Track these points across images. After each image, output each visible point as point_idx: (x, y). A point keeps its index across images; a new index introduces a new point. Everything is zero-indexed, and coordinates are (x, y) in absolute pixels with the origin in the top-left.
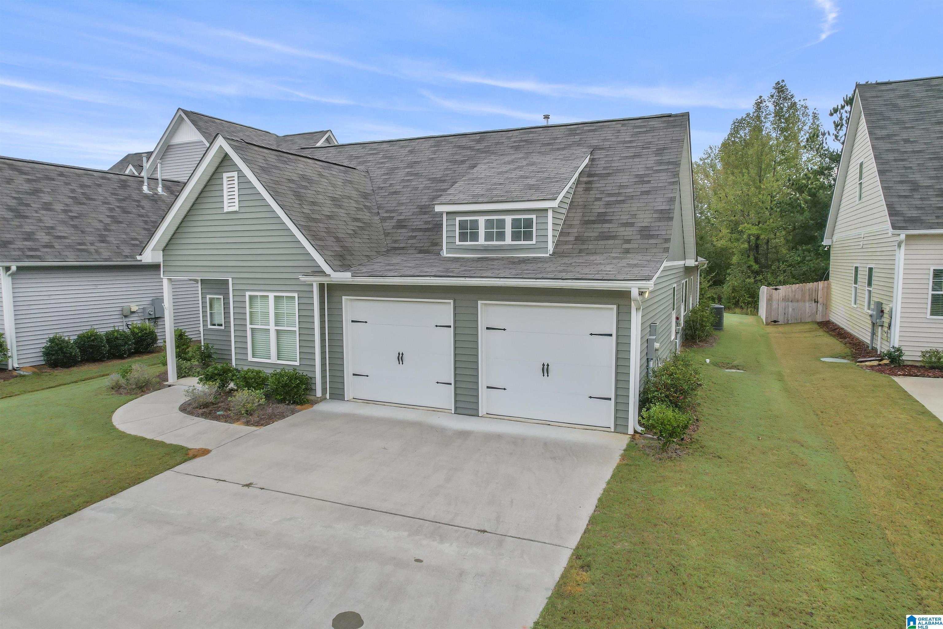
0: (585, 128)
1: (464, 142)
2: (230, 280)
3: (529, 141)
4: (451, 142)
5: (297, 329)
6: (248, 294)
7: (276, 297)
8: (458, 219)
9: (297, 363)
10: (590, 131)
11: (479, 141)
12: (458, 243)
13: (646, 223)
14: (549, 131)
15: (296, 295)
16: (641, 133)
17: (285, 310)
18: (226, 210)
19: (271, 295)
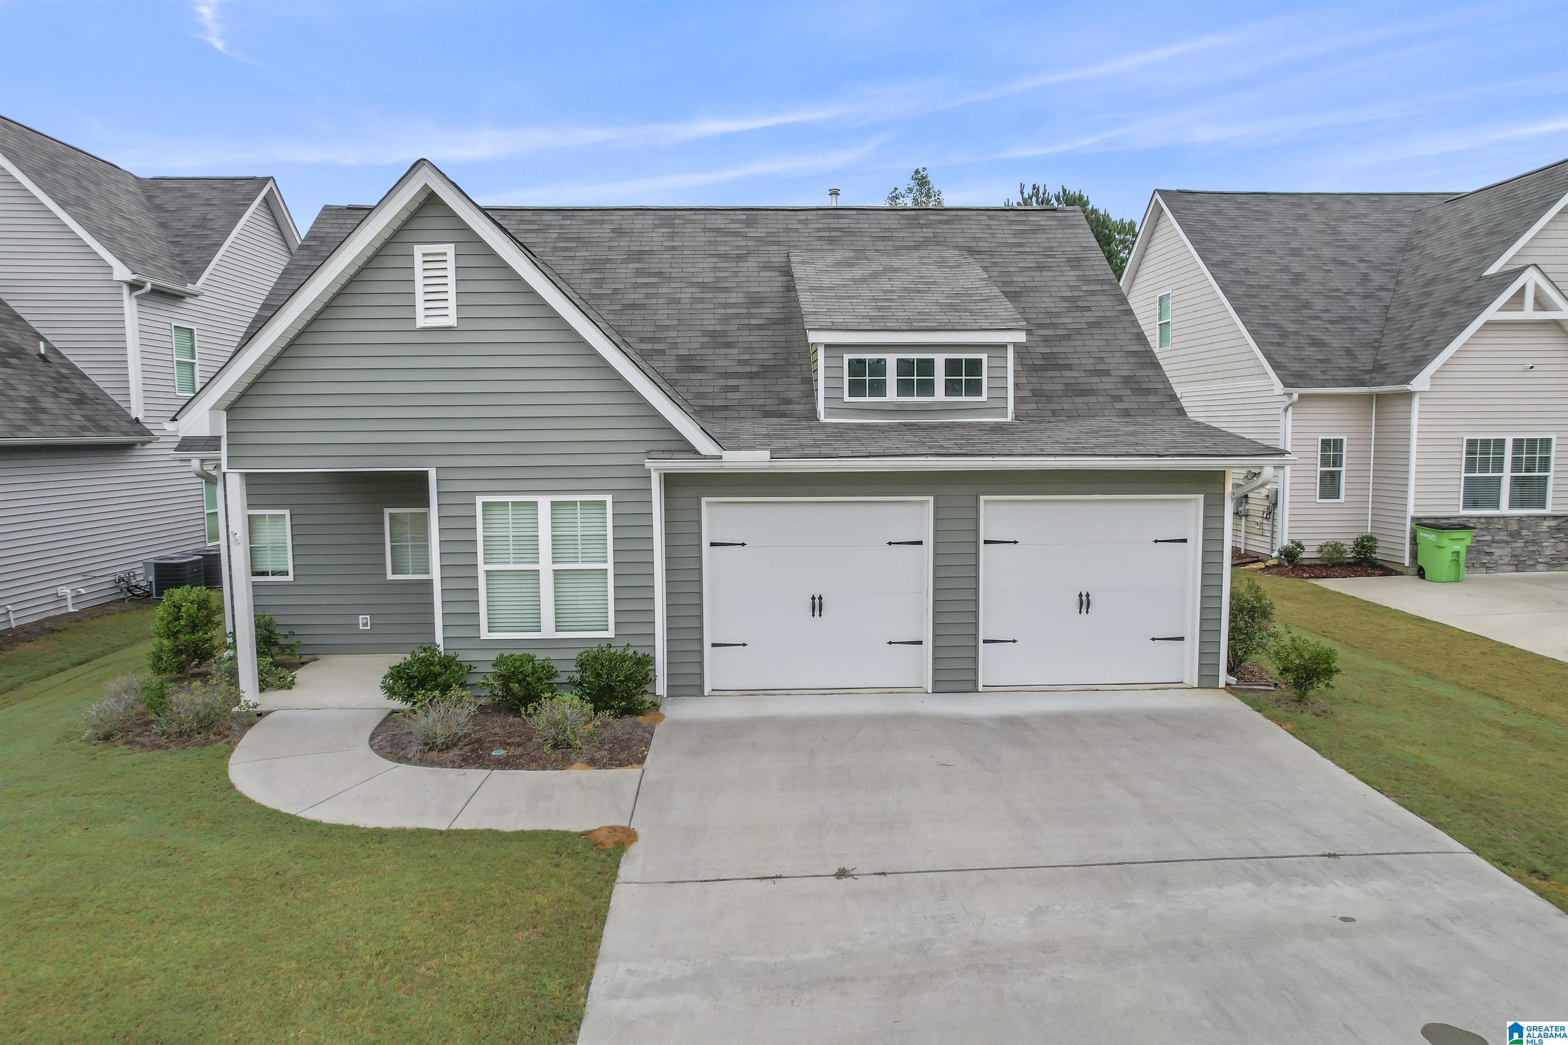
0: (931, 217)
1: (719, 221)
2: (432, 474)
3: (843, 230)
4: (694, 222)
5: (609, 566)
6: (480, 500)
7: (553, 504)
8: (847, 357)
9: (610, 634)
10: (941, 222)
11: (749, 223)
12: (847, 398)
13: (1126, 371)
14: (870, 217)
15: (608, 499)
16: (1025, 232)
17: (579, 529)
18: (421, 322)
19: (544, 503)
